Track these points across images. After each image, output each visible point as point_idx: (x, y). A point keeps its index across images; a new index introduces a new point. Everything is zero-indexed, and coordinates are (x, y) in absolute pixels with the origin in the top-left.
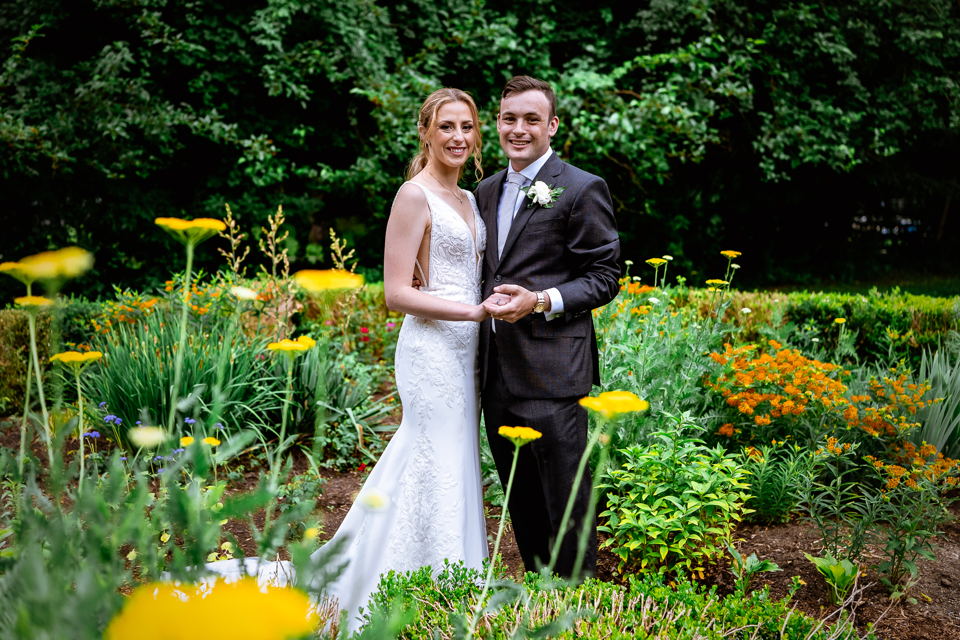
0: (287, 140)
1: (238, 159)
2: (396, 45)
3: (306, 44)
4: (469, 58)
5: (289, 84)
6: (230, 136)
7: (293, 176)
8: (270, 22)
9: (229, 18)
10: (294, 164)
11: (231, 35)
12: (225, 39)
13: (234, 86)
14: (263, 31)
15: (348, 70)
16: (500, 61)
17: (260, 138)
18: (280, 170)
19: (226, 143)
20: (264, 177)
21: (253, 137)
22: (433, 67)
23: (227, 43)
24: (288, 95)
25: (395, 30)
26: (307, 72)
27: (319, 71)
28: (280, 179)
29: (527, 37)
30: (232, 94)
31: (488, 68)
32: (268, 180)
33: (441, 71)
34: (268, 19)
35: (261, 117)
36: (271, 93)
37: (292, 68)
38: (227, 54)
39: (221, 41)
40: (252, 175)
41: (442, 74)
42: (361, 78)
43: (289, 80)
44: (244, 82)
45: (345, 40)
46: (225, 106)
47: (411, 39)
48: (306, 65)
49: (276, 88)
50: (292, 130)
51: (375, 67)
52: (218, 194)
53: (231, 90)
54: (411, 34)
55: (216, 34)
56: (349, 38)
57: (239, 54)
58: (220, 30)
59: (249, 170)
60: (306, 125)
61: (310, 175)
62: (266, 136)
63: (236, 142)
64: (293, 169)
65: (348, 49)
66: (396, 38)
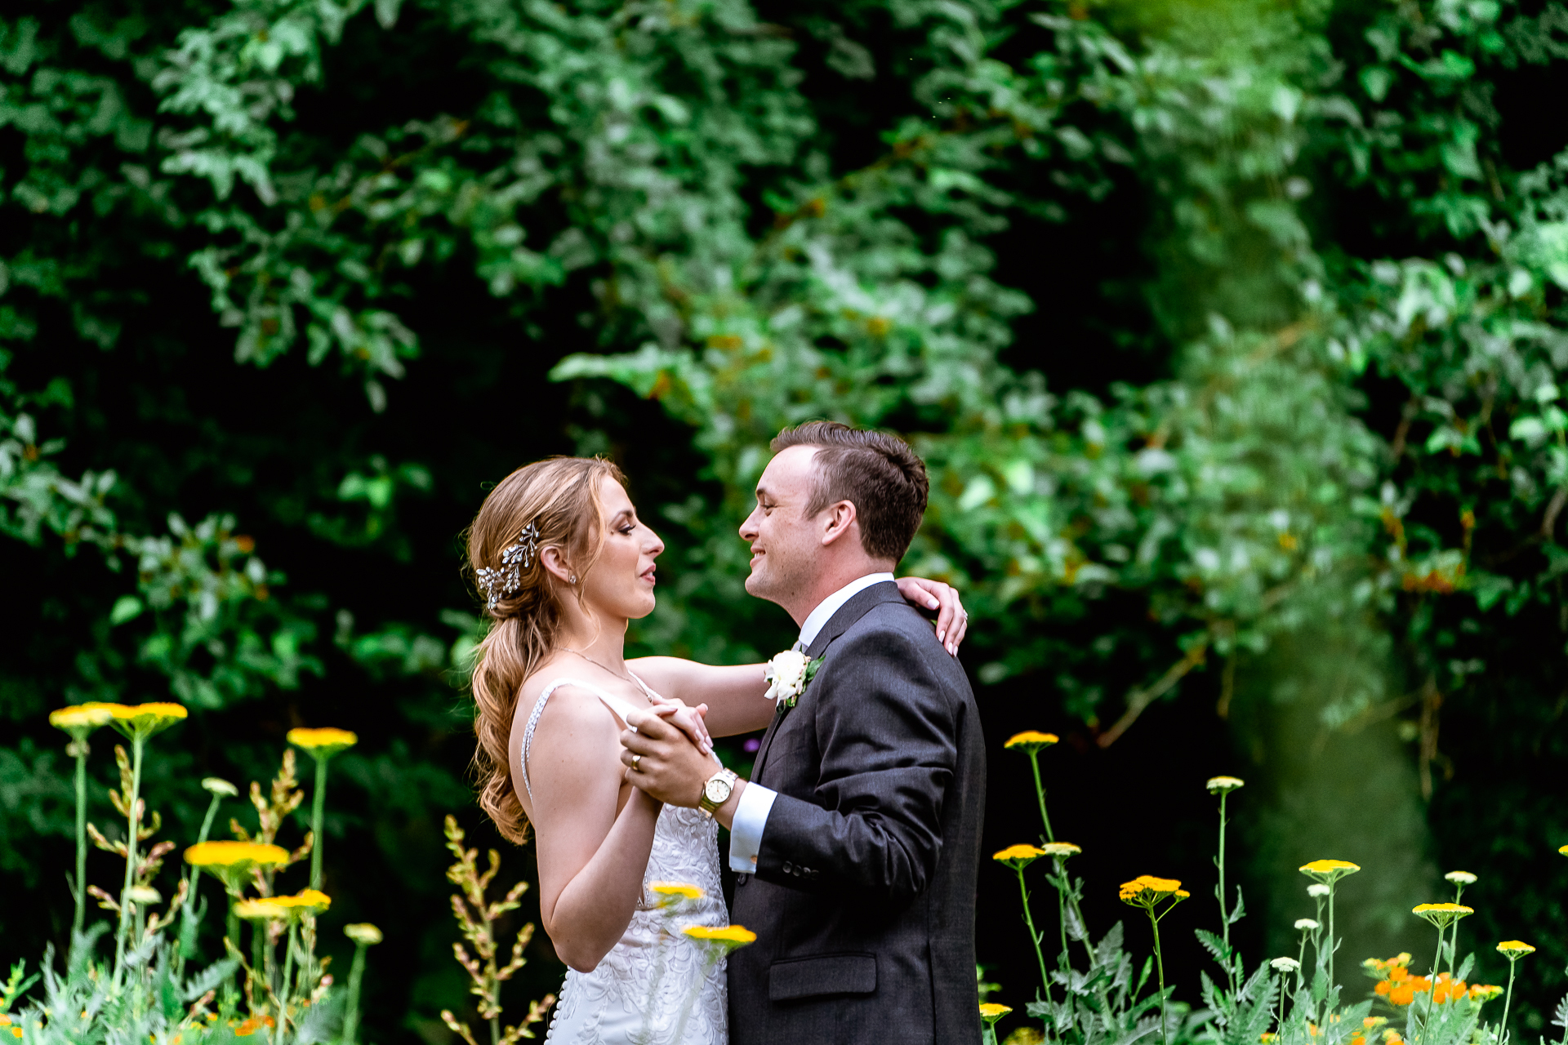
0: (317, 522)
1: (109, 606)
2: (792, 111)
3: (395, 134)
4: (1115, 152)
5: (322, 307)
6: (85, 522)
7: (340, 662)
8: (233, 82)
9: (84, 30)
10: (345, 619)
11: (93, 98)
12: (66, 117)
13: (103, 313)
14: (203, 117)
15: (573, 237)
16: (1249, 165)
17: (206, 531)
18: (285, 644)
19: (70, 551)
20: (220, 673)
21: (176, 524)
22: (956, 193)
23: (74, 131)
24: (316, 355)
25: (786, 48)
26: (396, 259)
27: (445, 248)
28: (286, 678)
29: (1371, 56)
30: (92, 344)
31: (1199, 194)
32: (238, 683)
33: (989, 209)
34: (228, 71)
35: (210, 426)
36: (246, 349)
37: (335, 243)
38: (72, 178)
39: (54, 126)
40: (167, 668)
41: (997, 224)
42: (629, 271)
43: (322, 292)
44: (140, 297)
45: (559, 114)
46: (59, 392)
47: (858, 83)
48: (391, 231)
49: (270, 329)
50: (338, 477)
51: (692, 213)
52: (27, 745)
53: (90, 328)
54: (858, 63)
55: (28, 98)
56: (576, 107)
57: (120, 179)
58: (44, 81)
59: (157, 648)
60: (395, 460)
61: (413, 663)
62: (228, 523)
63: (109, 542)
64: (341, 640)
65: (574, 150)
66: (791, 77)
